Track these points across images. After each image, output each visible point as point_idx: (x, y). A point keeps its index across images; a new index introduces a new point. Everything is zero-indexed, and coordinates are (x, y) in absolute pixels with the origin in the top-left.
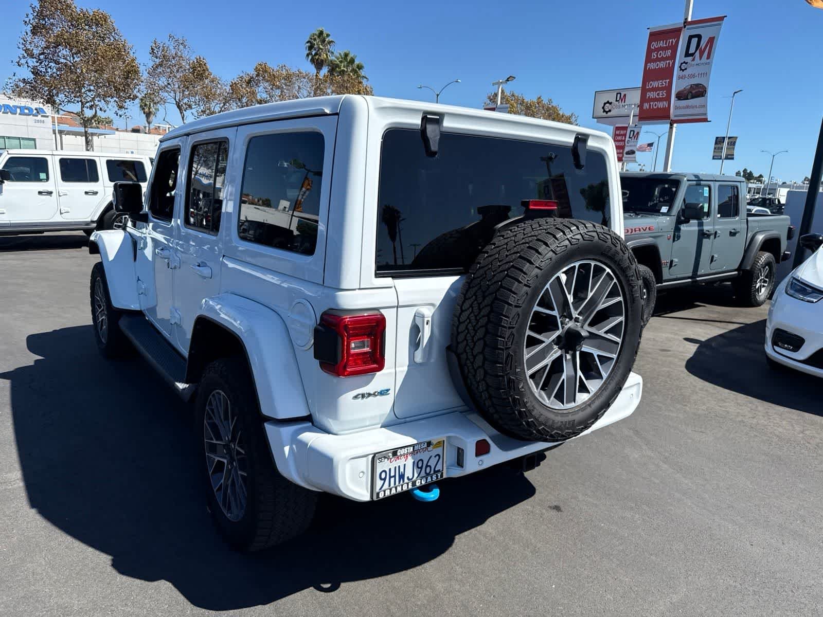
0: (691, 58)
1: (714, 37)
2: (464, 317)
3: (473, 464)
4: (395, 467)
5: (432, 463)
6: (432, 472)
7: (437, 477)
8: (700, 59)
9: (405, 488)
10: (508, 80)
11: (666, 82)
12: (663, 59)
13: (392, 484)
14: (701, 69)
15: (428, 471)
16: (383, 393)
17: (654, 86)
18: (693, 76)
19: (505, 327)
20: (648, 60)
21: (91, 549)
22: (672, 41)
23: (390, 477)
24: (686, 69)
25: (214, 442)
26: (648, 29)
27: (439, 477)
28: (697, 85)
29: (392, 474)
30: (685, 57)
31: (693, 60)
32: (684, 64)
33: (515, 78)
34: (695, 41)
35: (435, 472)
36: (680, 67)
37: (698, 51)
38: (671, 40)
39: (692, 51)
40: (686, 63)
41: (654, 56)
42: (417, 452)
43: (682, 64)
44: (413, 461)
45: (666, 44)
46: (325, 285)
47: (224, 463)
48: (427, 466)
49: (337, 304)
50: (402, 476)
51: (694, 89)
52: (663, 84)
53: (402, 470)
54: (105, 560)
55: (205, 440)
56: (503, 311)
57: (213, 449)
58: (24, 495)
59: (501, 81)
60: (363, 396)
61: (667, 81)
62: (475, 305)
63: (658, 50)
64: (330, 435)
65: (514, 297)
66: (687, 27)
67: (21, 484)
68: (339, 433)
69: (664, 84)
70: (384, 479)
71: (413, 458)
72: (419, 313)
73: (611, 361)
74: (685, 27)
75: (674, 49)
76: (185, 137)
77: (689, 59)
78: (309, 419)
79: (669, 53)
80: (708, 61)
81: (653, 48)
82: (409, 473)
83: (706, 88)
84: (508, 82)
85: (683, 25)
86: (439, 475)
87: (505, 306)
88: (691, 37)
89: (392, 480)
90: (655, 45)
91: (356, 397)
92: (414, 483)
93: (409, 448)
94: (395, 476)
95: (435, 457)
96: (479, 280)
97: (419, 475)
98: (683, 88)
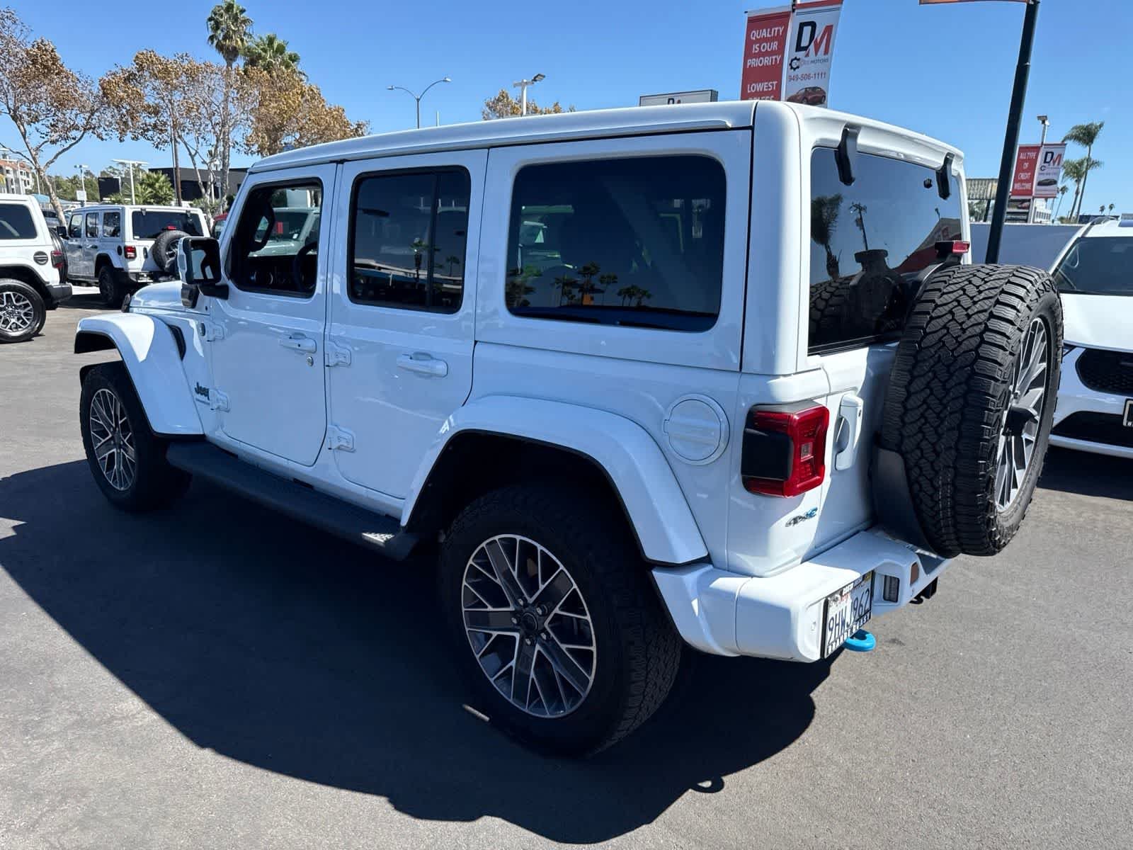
0: (803, 53)
1: (832, 26)
2: (915, 401)
3: (907, 596)
4: (840, 612)
5: (864, 599)
7: (867, 618)
8: (816, 54)
9: (845, 637)
10: (535, 80)
11: (772, 85)
12: (767, 54)
13: (837, 635)
14: (819, 67)
15: (861, 611)
16: (810, 515)
17: (758, 90)
18: (807, 77)
19: (991, 410)
20: (748, 54)
21: (344, 793)
22: (779, 30)
23: (836, 625)
24: (798, 67)
25: (490, 608)
26: (746, 12)
28: (814, 88)
29: (837, 621)
30: (796, 51)
31: (807, 55)
32: (795, 61)
33: (544, 77)
34: (807, 30)
35: (865, 612)
36: (791, 64)
37: (813, 44)
38: (776, 29)
39: (804, 43)
40: (799, 60)
41: (755, 49)
42: (856, 590)
43: (792, 61)
44: (851, 602)
45: (770, 34)
46: (743, 371)
47: (514, 638)
48: (860, 605)
49: (772, 397)
50: (843, 623)
51: (810, 94)
52: (769, 88)
53: (844, 614)
54: (378, 805)
55: (464, 609)
56: (989, 389)
57: (481, 620)
58: (171, 731)
59: (525, 81)
60: (795, 521)
61: (775, 83)
62: (936, 385)
63: (758, 41)
64: (754, 578)
65: (1001, 370)
66: (796, 11)
67: (152, 717)
68: (766, 574)
69: (771, 86)
70: (833, 628)
71: (852, 598)
72: (846, 402)
73: (1030, 445)
74: (794, 11)
75: (781, 39)
76: (335, 164)
77: (801, 54)
78: (707, 560)
79: (775, 45)
80: (826, 57)
81: (754, 39)
82: (848, 618)
83: (824, 93)
84: (535, 83)
85: (790, 9)
87: (991, 383)
88: (802, 25)
89: (837, 628)
90: (755, 35)
91: (788, 523)
92: (852, 630)
93: (851, 586)
94: (839, 624)
96: (933, 351)
97: (854, 618)
98: (795, 93)
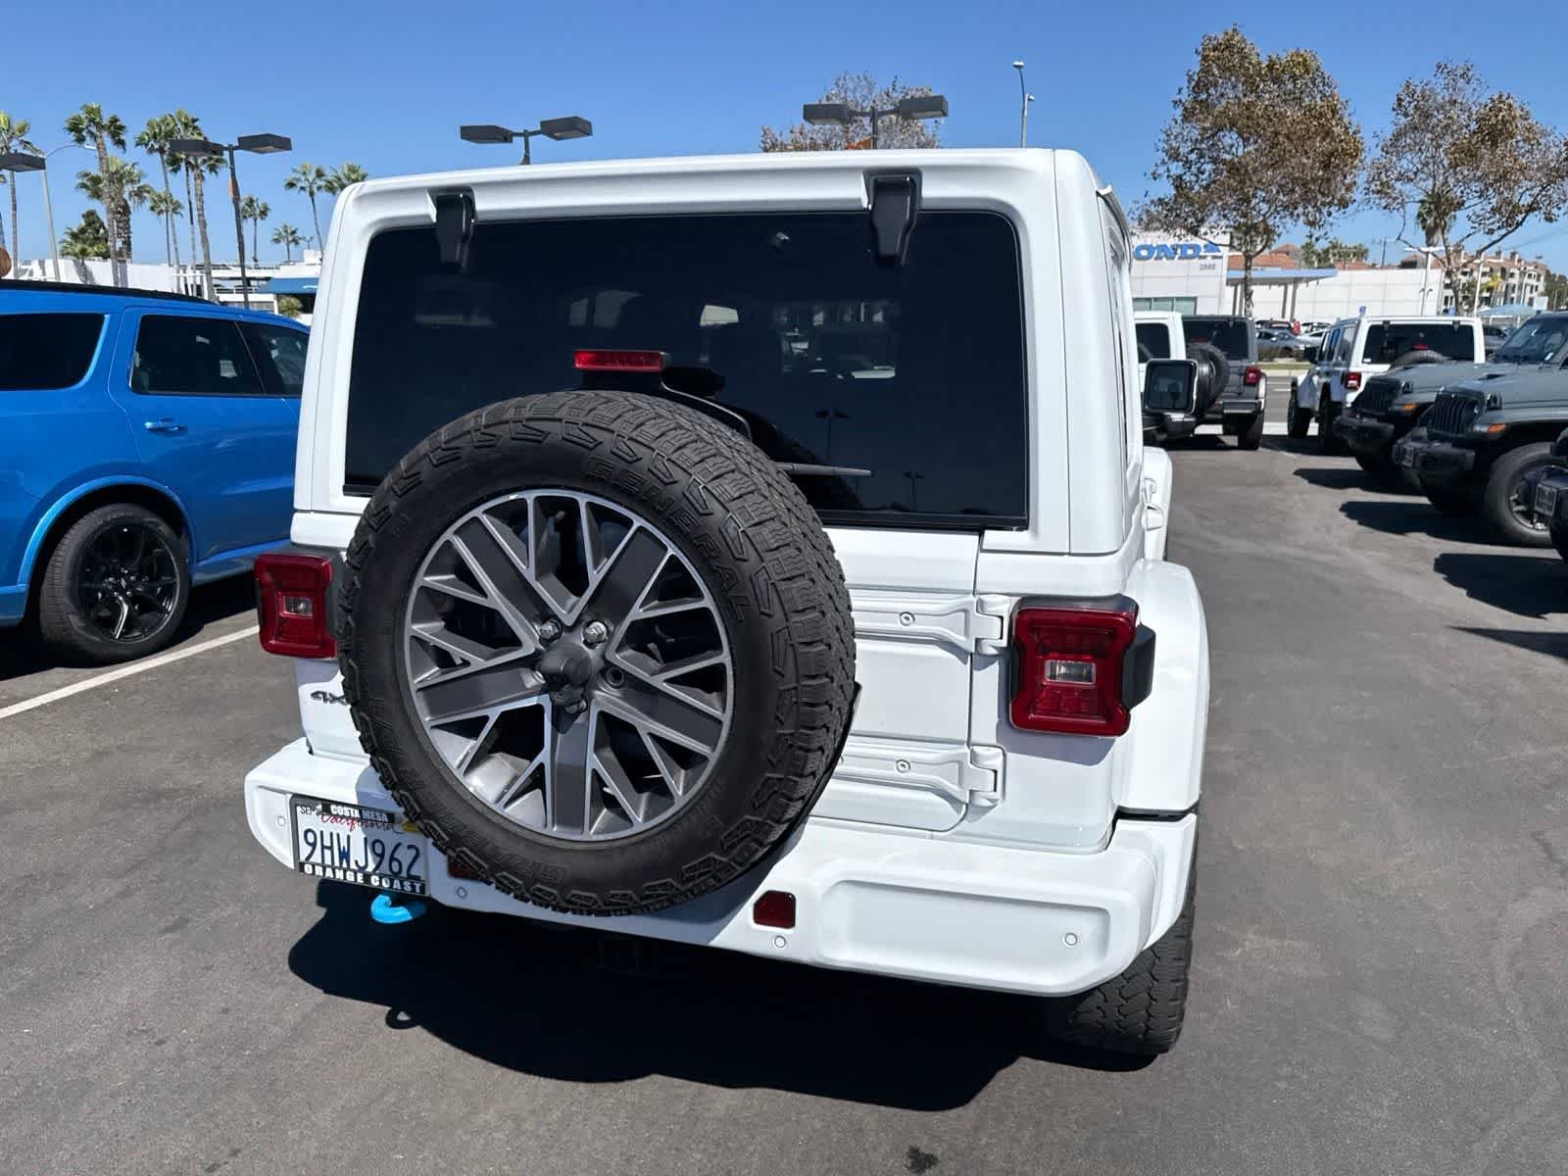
3: (447, 891)
4: (331, 834)
5: (405, 856)
6: (404, 874)
7: (413, 887)
9: (350, 877)
13: (328, 861)
15: (395, 867)
23: (323, 847)
27: (418, 890)
29: (327, 843)
35: (410, 877)
42: (372, 825)
44: (364, 836)
48: (392, 859)
50: (345, 855)
53: (344, 843)
60: (325, 697)
70: (314, 845)
71: (364, 830)
82: (358, 854)
86: (418, 886)
89: (327, 853)
91: (315, 695)
92: (367, 877)
93: (352, 810)
94: (331, 848)
95: (410, 847)
97: (377, 867)
